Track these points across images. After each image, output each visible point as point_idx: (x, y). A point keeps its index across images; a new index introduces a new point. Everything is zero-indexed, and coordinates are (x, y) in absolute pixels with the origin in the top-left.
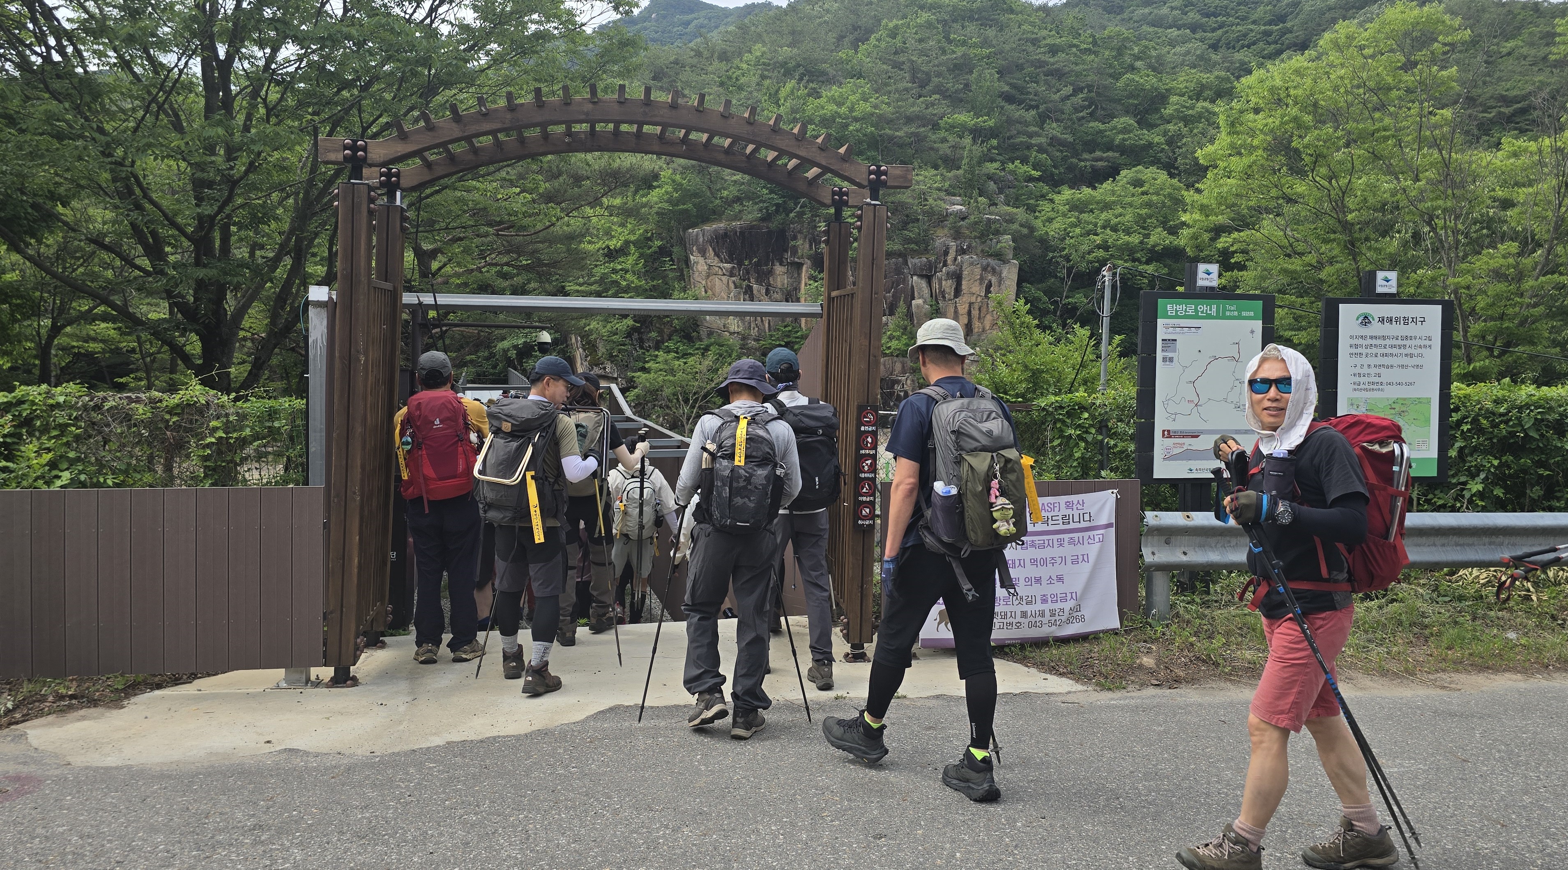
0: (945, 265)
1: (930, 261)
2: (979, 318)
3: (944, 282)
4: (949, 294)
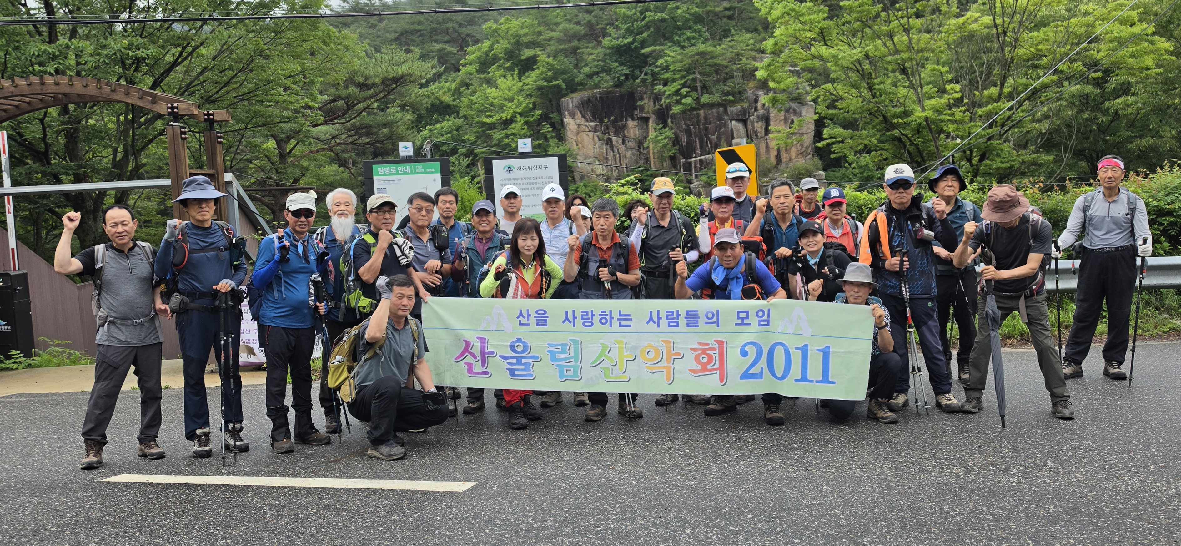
0: (756, 109)
1: (743, 108)
2: (786, 150)
3: (756, 124)
4: (761, 133)
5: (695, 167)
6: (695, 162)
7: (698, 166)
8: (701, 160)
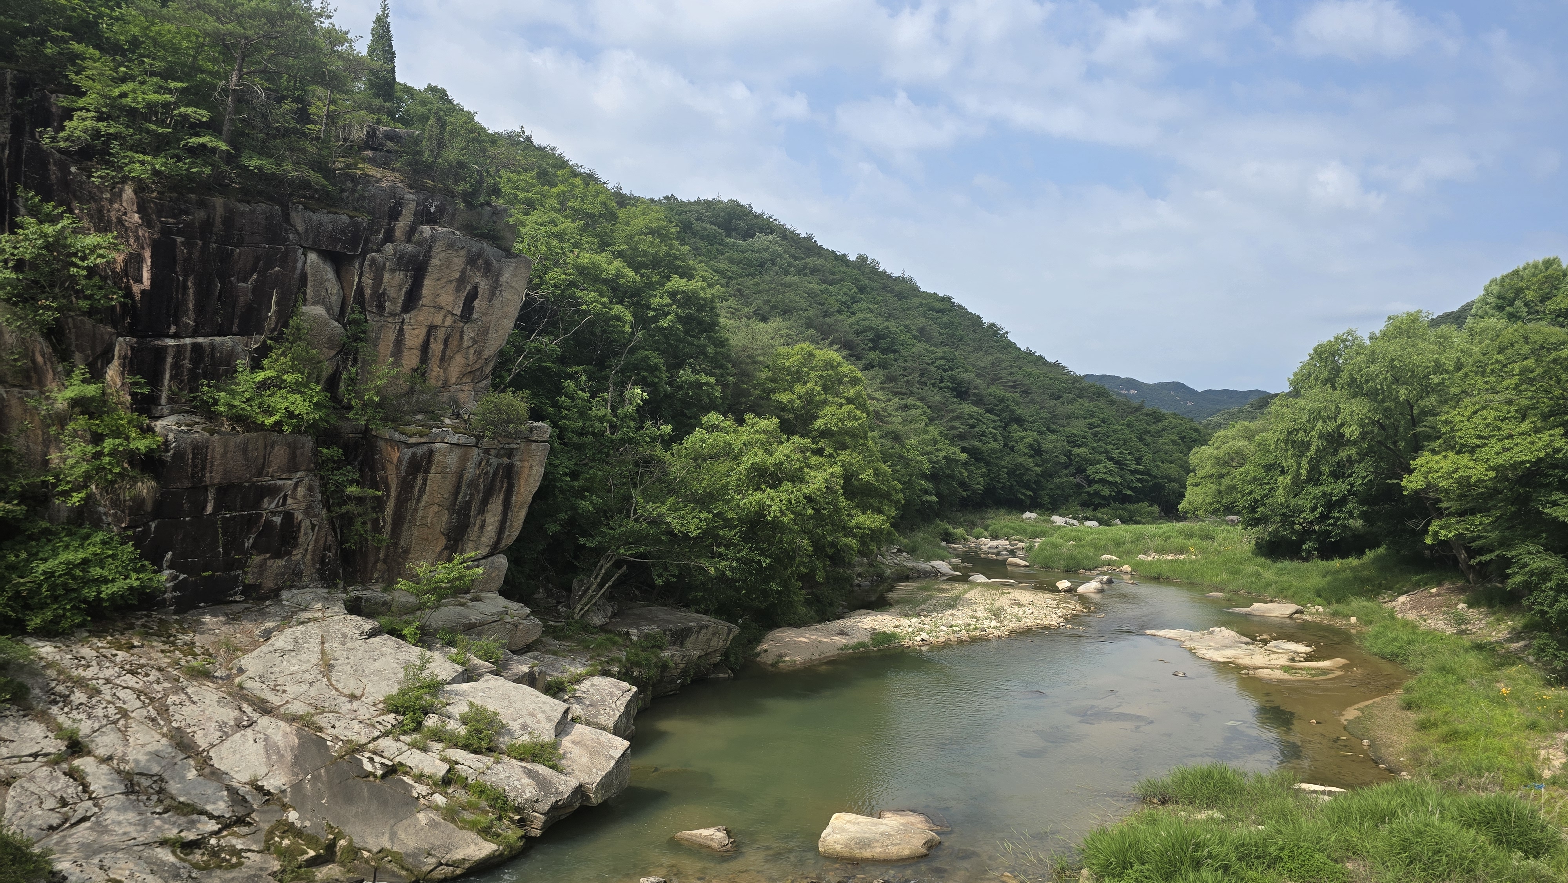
0: (389, 237)
1: (356, 225)
2: (442, 359)
3: (387, 276)
4: (393, 301)
5: (176, 366)
6: (180, 349)
7: (187, 363)
8: (196, 347)
